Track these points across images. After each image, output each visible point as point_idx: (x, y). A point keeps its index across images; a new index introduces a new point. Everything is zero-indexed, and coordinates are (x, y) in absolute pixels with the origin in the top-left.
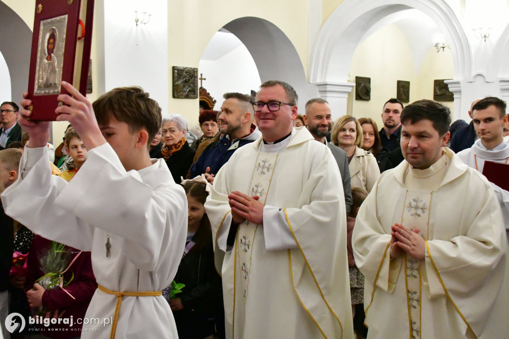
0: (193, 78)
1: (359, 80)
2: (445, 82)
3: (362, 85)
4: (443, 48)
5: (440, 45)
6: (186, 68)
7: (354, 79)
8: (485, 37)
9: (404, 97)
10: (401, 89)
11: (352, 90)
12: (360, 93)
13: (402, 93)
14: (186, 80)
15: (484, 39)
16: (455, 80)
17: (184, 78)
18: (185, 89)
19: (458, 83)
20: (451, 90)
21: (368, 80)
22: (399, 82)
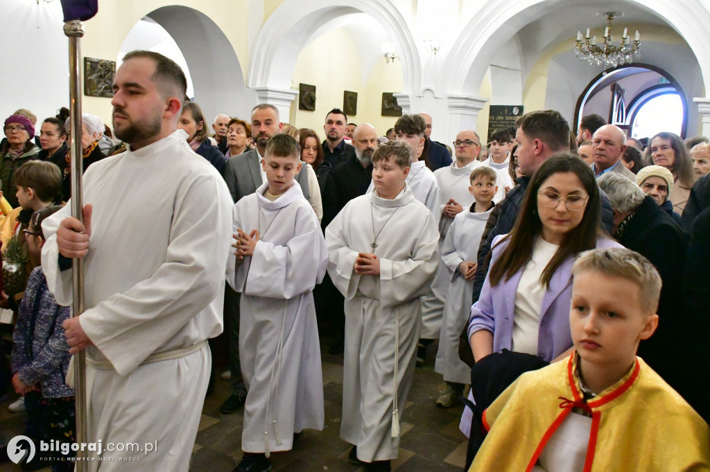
0: (110, 73)
1: (303, 88)
2: (394, 95)
3: (306, 93)
4: (393, 58)
5: (390, 56)
6: (102, 60)
7: (298, 86)
8: (435, 49)
9: (351, 110)
10: (348, 100)
11: (296, 98)
12: (304, 102)
13: (349, 104)
14: (101, 75)
15: (434, 51)
16: (404, 93)
17: (98, 72)
18: (100, 86)
19: (407, 97)
20: (399, 104)
21: (313, 88)
22: (346, 93)
